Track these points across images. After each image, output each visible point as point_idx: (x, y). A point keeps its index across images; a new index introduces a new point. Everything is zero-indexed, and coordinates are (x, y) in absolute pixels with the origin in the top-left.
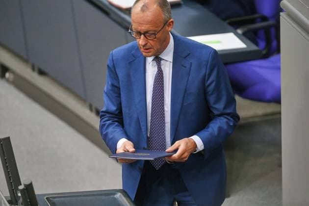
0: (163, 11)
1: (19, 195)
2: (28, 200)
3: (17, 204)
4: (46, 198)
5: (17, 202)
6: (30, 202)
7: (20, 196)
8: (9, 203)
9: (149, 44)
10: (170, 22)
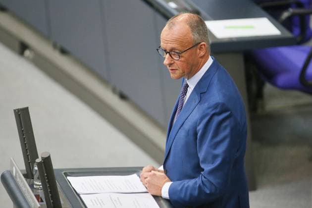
0: (192, 31)
1: (36, 168)
2: (46, 174)
3: (33, 179)
4: (64, 173)
5: (33, 176)
6: (46, 176)
7: (37, 170)
8: (25, 177)
9: (175, 64)
10: (201, 45)
